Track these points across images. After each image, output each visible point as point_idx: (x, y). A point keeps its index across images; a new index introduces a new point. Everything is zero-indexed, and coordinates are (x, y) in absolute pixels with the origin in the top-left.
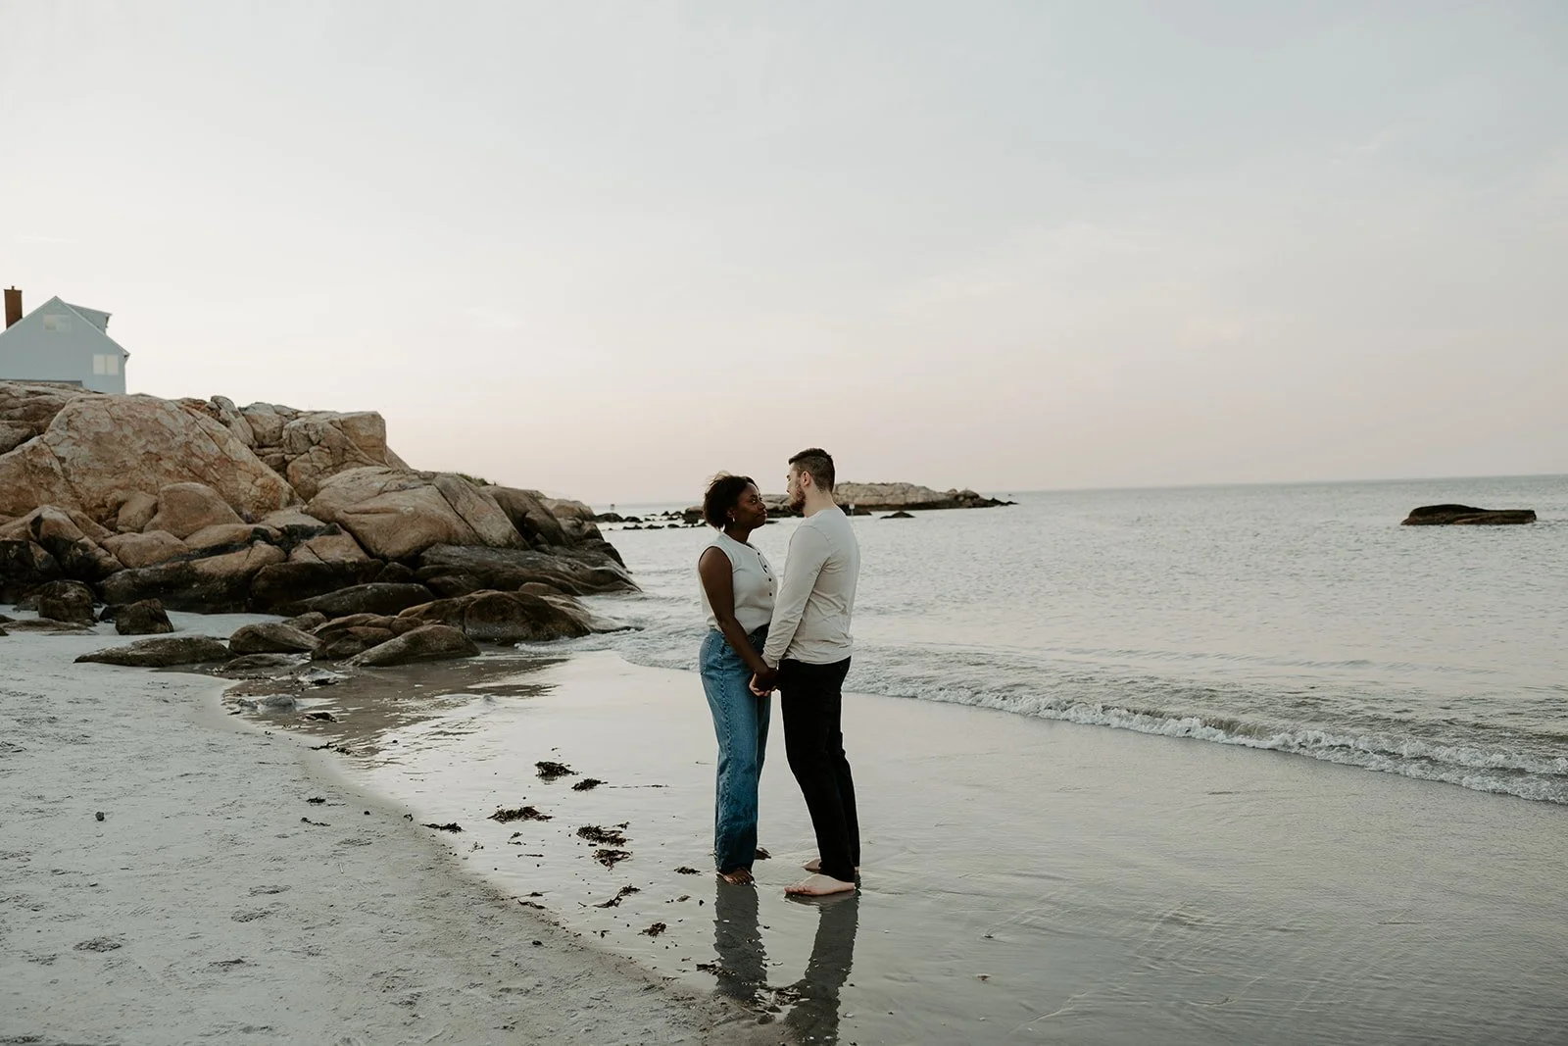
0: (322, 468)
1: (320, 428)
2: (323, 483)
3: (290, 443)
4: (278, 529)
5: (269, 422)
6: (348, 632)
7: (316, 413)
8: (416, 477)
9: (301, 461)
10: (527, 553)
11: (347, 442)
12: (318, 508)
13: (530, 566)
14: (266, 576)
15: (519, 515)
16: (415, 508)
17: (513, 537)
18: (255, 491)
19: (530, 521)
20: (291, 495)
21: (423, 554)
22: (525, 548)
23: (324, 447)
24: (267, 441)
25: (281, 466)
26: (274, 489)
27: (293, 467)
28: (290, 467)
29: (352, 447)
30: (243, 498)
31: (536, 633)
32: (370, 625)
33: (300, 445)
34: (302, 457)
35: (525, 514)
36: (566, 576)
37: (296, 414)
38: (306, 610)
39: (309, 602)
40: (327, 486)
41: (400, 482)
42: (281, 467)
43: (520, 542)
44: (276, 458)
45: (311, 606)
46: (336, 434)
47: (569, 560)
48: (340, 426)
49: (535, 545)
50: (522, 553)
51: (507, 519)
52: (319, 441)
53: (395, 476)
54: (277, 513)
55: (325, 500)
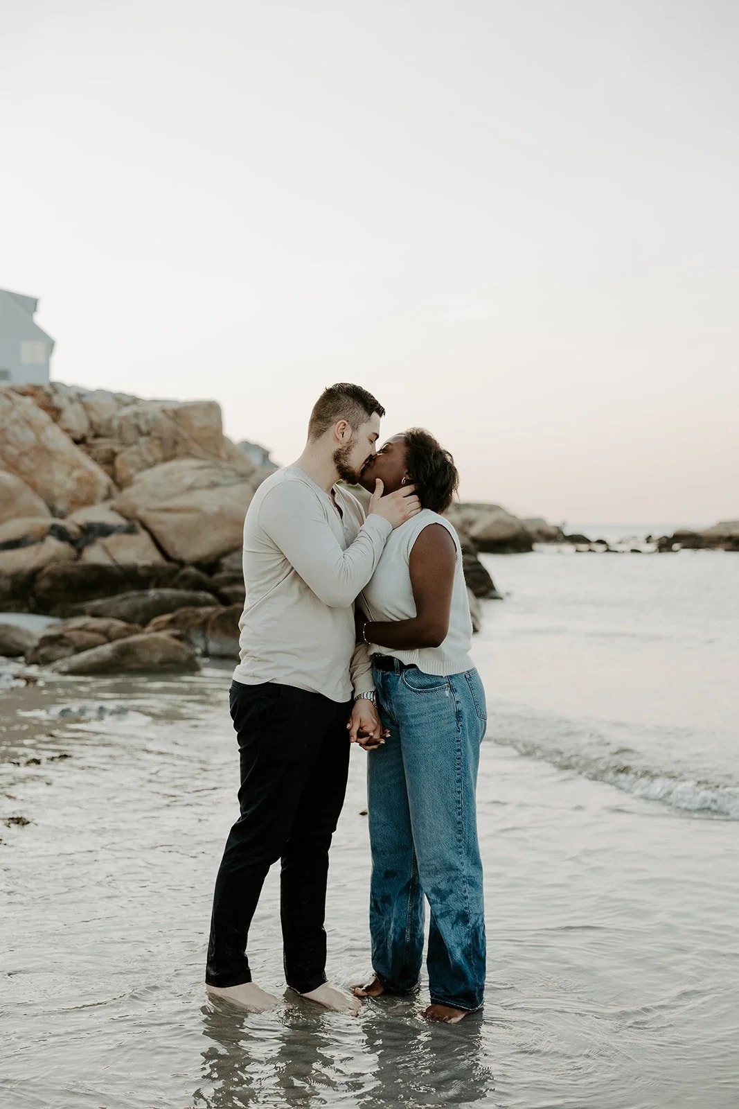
1: (151, 417)
2: (138, 477)
3: (120, 433)
4: (78, 526)
5: (105, 411)
6: (65, 637)
9: (130, 453)
11: (177, 433)
12: (125, 502)
14: (51, 576)
16: (221, 507)
18: (70, 485)
20: (109, 490)
21: (221, 561)
23: (154, 438)
24: (102, 431)
25: (111, 459)
26: (90, 482)
27: (121, 460)
28: (118, 460)
29: (185, 439)
30: (57, 491)
32: (88, 631)
33: (130, 435)
34: (132, 448)
37: (135, 400)
38: (82, 613)
40: (141, 480)
41: (213, 478)
42: (109, 461)
44: (106, 450)
45: (89, 609)
46: (168, 423)
48: (172, 415)
52: (149, 432)
53: (210, 471)
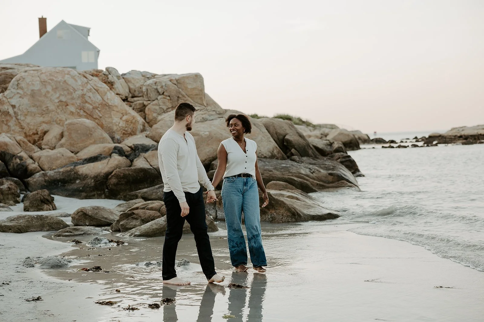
0: (165, 109)
1: (164, 84)
2: (160, 118)
3: (147, 94)
4: (129, 147)
5: (137, 82)
6: (134, 214)
7: (165, 75)
8: (214, 113)
9: (153, 105)
10: (283, 161)
11: (180, 93)
12: (154, 133)
13: (282, 170)
14: (117, 176)
15: (281, 137)
16: (210, 132)
17: (275, 151)
18: (122, 124)
19: (288, 141)
20: (144, 126)
21: (213, 162)
22: (283, 159)
23: (166, 96)
24: (136, 94)
25: (142, 108)
26: (133, 122)
27: (149, 109)
28: (147, 109)
29: (183, 96)
30: (115, 128)
31: (264, 216)
32: (148, 209)
33: (153, 95)
34: (154, 102)
35: (285, 136)
36: (305, 177)
37: (154, 76)
38: (136, 197)
39: (139, 193)
40: (162, 120)
41: (204, 116)
42: (142, 110)
43: (280, 155)
44: (140, 104)
45: (140, 195)
46: (173, 87)
47: (311, 166)
48: (175, 82)
49: (290, 157)
50: (280, 161)
51: (272, 140)
52: (163, 93)
53: (201, 112)
54: (135, 137)
55: (157, 128)
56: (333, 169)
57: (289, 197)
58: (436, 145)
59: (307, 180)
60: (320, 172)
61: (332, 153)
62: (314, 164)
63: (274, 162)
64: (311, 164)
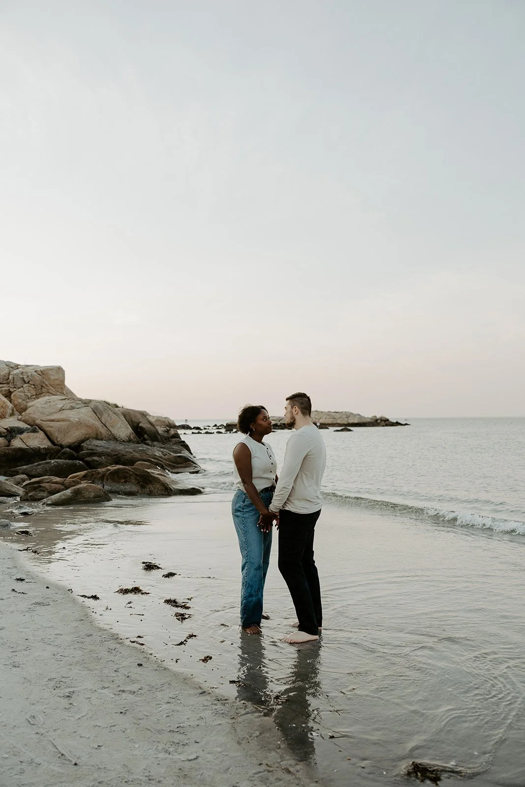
0: (30, 396)
1: (30, 374)
2: (30, 404)
3: (13, 382)
4: (5, 429)
5: (2, 371)
6: (41, 487)
7: (28, 366)
8: (80, 402)
9: (19, 392)
10: (139, 445)
11: (44, 382)
12: (27, 417)
13: (140, 452)
15: (135, 425)
16: (79, 419)
17: (132, 436)
19: (141, 428)
20: (13, 410)
21: (82, 444)
22: (138, 443)
23: (31, 385)
25: (8, 394)
26: (3, 406)
27: (14, 395)
28: (12, 395)
29: (46, 385)
31: (143, 490)
32: (52, 483)
33: (19, 383)
34: (19, 390)
35: (139, 424)
36: (159, 458)
37: (17, 366)
38: (17, 473)
39: (20, 469)
40: (32, 406)
41: (72, 404)
43: (135, 439)
44: (6, 390)
45: (21, 471)
46: (38, 378)
47: (162, 450)
48: (40, 373)
49: (144, 441)
50: (136, 445)
51: (129, 426)
52: (29, 382)
53: (69, 401)
54: (4, 420)
55: (30, 413)
56: (180, 453)
57: (158, 474)
58: (236, 432)
59: (161, 461)
60: (170, 454)
61: (169, 439)
62: (164, 448)
63: (132, 445)
64: (161, 448)
